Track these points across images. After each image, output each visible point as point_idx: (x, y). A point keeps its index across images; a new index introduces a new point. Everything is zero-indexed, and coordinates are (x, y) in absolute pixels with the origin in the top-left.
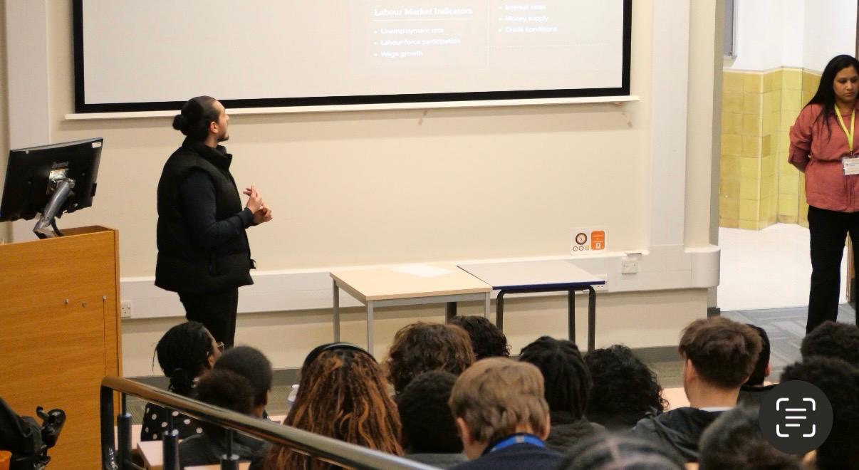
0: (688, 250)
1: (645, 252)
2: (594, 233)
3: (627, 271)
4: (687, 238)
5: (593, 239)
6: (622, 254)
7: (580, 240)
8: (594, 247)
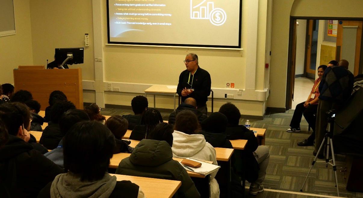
0: (256, 91)
1: (244, 90)
2: (231, 83)
3: (239, 94)
4: (256, 87)
5: (231, 85)
6: (238, 90)
7: (228, 85)
8: (231, 87)
